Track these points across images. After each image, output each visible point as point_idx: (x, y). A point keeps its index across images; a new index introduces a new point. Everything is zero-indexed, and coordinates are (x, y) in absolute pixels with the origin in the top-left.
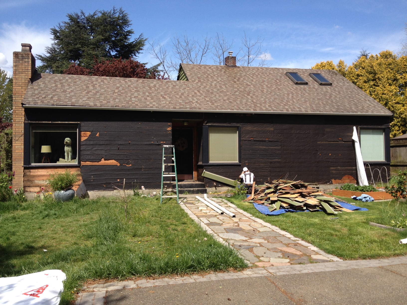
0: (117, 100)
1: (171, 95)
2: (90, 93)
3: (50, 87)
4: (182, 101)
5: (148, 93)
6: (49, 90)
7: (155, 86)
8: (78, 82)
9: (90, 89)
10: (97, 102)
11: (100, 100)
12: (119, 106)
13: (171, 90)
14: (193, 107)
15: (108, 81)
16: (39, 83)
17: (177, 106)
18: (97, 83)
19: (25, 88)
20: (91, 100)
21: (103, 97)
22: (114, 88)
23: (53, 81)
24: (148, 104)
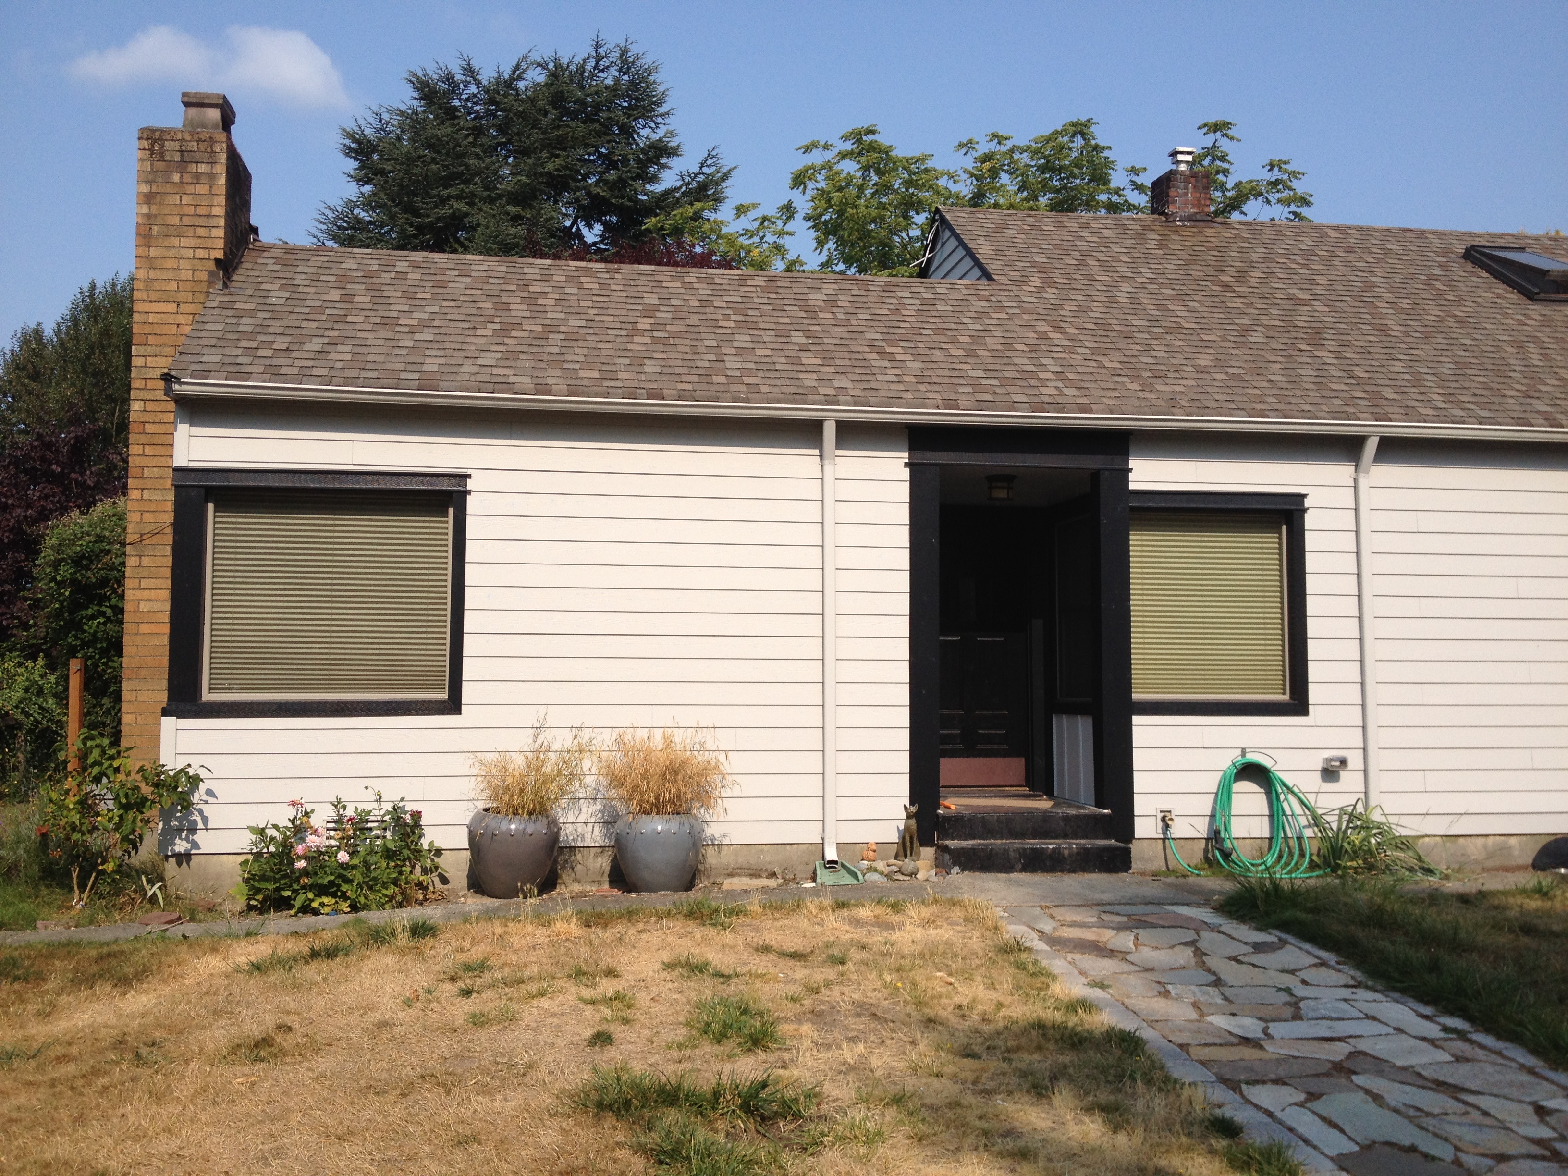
0: (651, 368)
1: (920, 345)
2: (514, 333)
3: (318, 304)
4: (981, 374)
5: (800, 334)
6: (311, 317)
7: (831, 303)
8: (458, 285)
9: (513, 313)
10: (549, 372)
11: (566, 366)
12: (666, 392)
13: (913, 319)
14: (1047, 399)
15: (602, 281)
16: (263, 287)
17: (963, 397)
18: (550, 290)
19: (190, 308)
20: (519, 364)
21: (578, 353)
22: (631, 313)
23: (333, 278)
24: (808, 383)
